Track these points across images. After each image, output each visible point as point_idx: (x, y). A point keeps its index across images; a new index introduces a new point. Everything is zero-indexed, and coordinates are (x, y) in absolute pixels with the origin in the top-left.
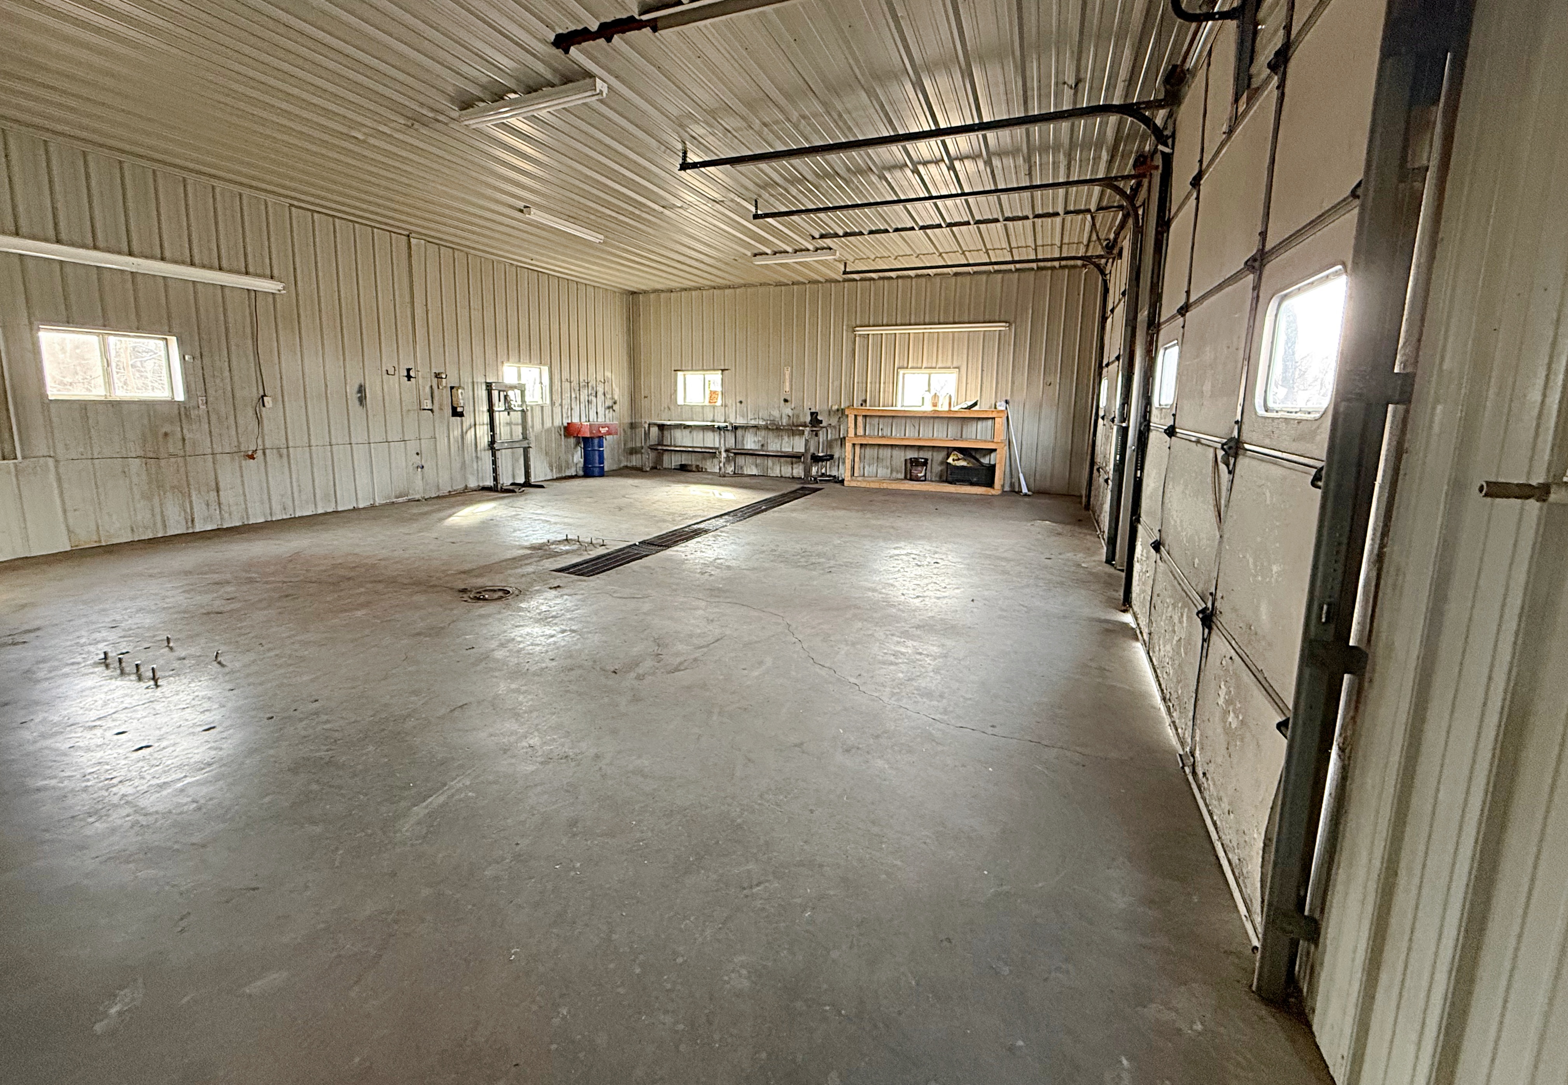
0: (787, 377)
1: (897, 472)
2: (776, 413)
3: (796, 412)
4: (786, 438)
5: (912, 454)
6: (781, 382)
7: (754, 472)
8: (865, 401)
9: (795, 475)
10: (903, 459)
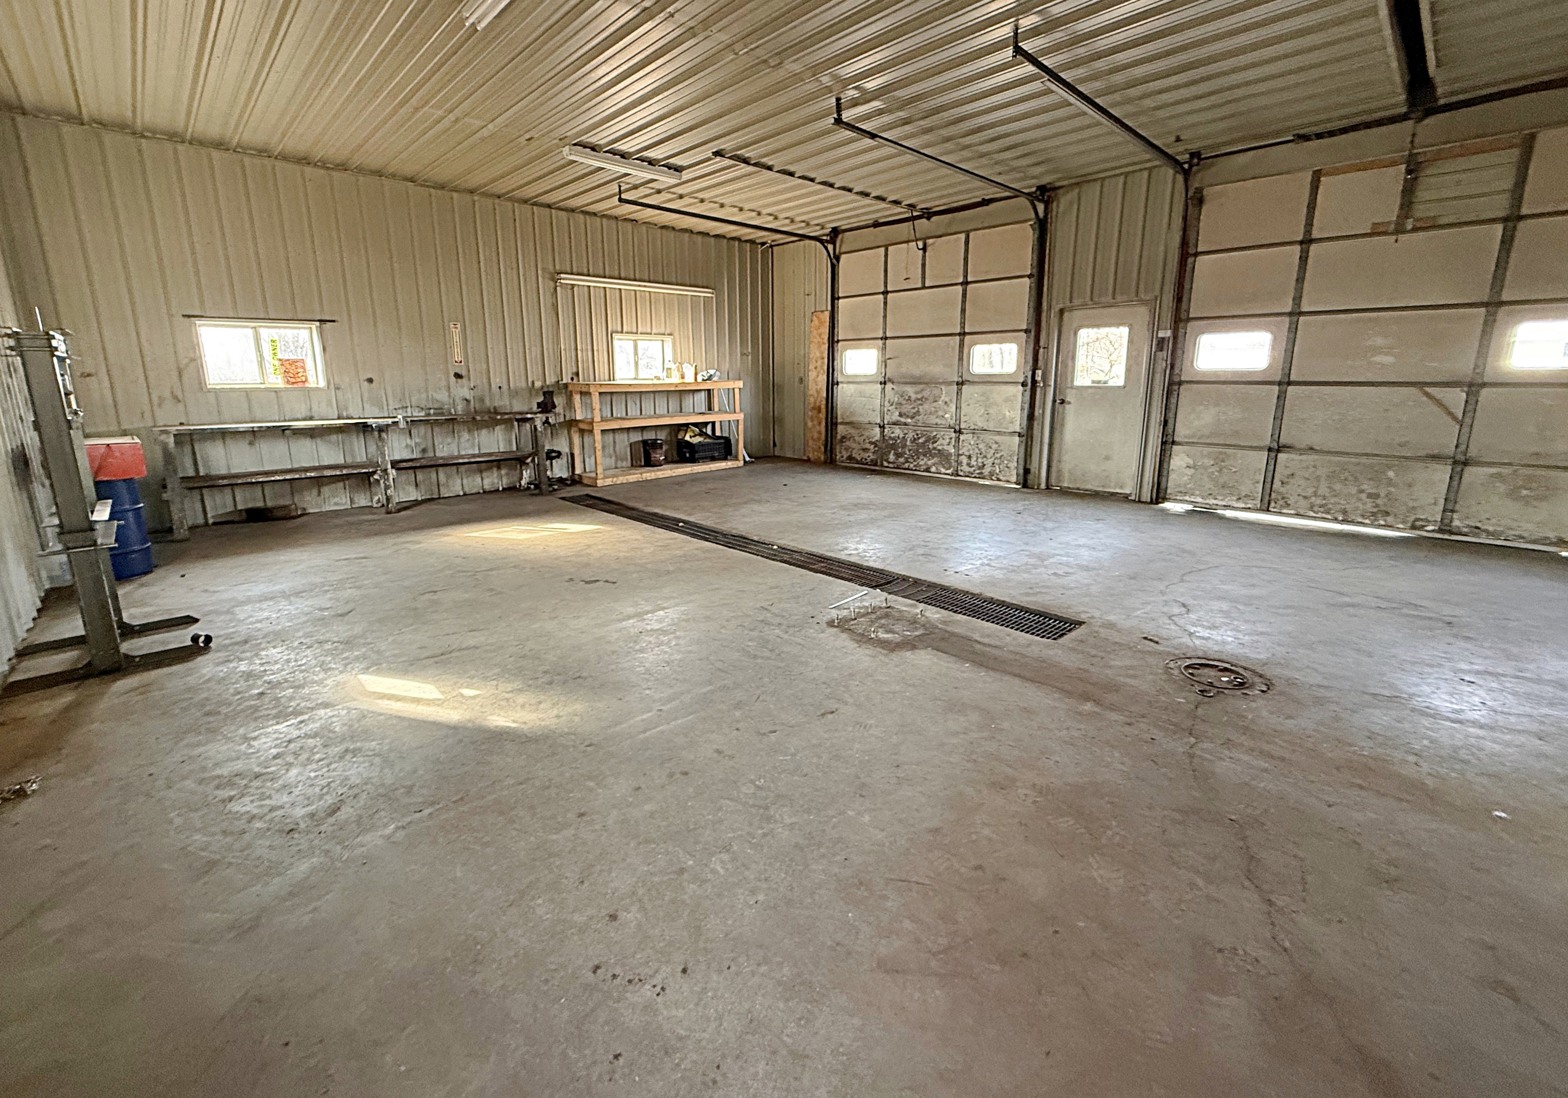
0: (456, 338)
1: (622, 460)
2: (442, 397)
3: (478, 392)
4: (466, 436)
5: (636, 437)
6: (447, 347)
7: (413, 495)
8: (577, 374)
9: (487, 487)
10: (627, 443)
